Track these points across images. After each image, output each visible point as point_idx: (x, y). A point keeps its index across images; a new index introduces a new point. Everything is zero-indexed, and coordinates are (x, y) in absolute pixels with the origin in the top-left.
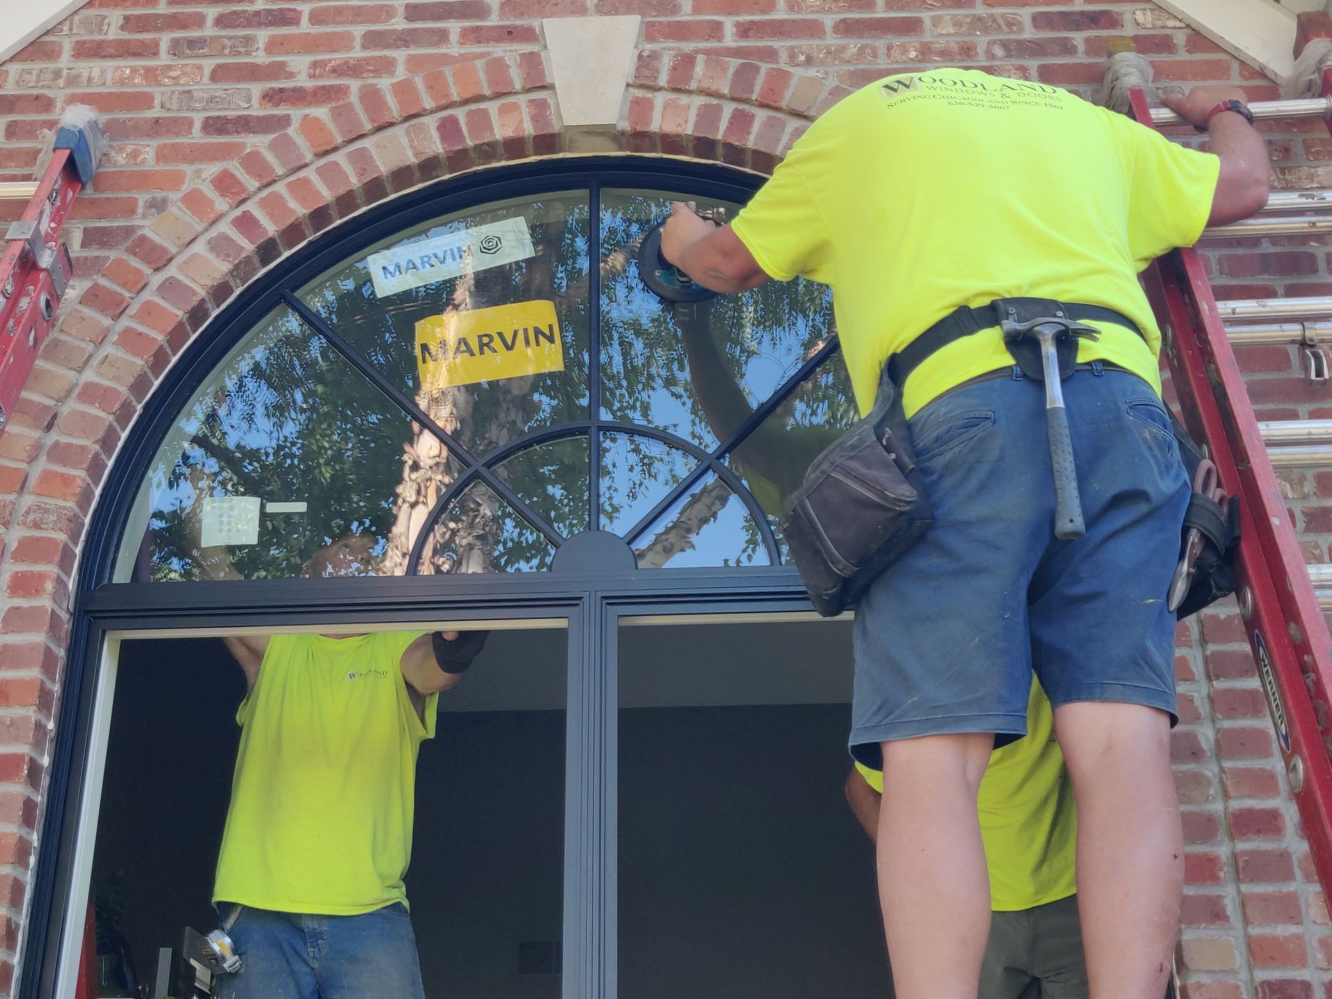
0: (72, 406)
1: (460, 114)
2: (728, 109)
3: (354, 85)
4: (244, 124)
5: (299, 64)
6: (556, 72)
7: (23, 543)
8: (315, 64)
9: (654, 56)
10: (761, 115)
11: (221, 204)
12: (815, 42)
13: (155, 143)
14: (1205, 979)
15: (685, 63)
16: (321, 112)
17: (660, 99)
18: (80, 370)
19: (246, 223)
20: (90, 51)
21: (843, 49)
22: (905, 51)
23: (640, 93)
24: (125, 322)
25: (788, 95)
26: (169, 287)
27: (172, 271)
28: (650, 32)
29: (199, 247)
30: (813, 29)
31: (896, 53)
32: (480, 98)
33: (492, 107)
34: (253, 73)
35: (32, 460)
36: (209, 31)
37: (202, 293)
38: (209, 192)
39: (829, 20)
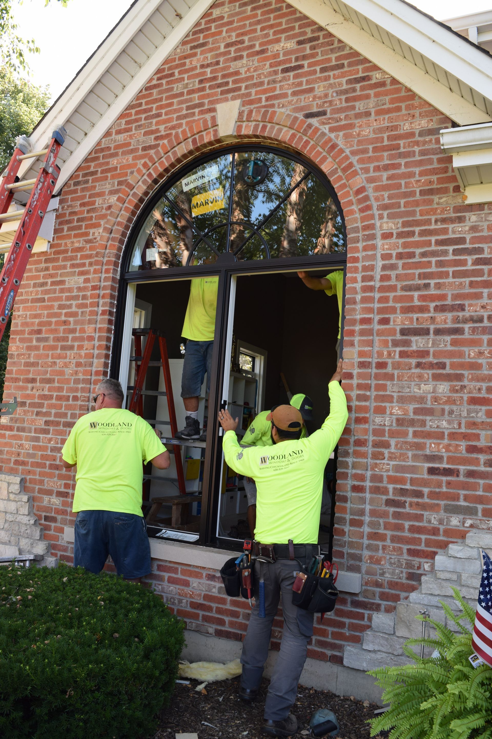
0: (116, 227)
1: (197, 136)
2: (261, 124)
3: (174, 132)
4: (150, 147)
5: (162, 128)
6: (219, 121)
7: (107, 261)
8: (165, 127)
9: (243, 111)
10: (269, 125)
11: (144, 171)
12: (285, 100)
13: (132, 156)
14: (347, 360)
15: (251, 112)
16: (166, 141)
17: (244, 124)
18: (117, 218)
19: (150, 175)
20: (119, 132)
21: (292, 100)
22: (309, 98)
23: (239, 123)
24: (126, 205)
25: (275, 118)
26: (135, 194)
27: (135, 190)
28: (244, 104)
29: (140, 183)
30: (285, 95)
31: (306, 100)
32: (201, 131)
33: (204, 133)
34: (152, 132)
35: (107, 242)
36: (143, 122)
37: (141, 195)
38: (142, 168)
39: (290, 92)
